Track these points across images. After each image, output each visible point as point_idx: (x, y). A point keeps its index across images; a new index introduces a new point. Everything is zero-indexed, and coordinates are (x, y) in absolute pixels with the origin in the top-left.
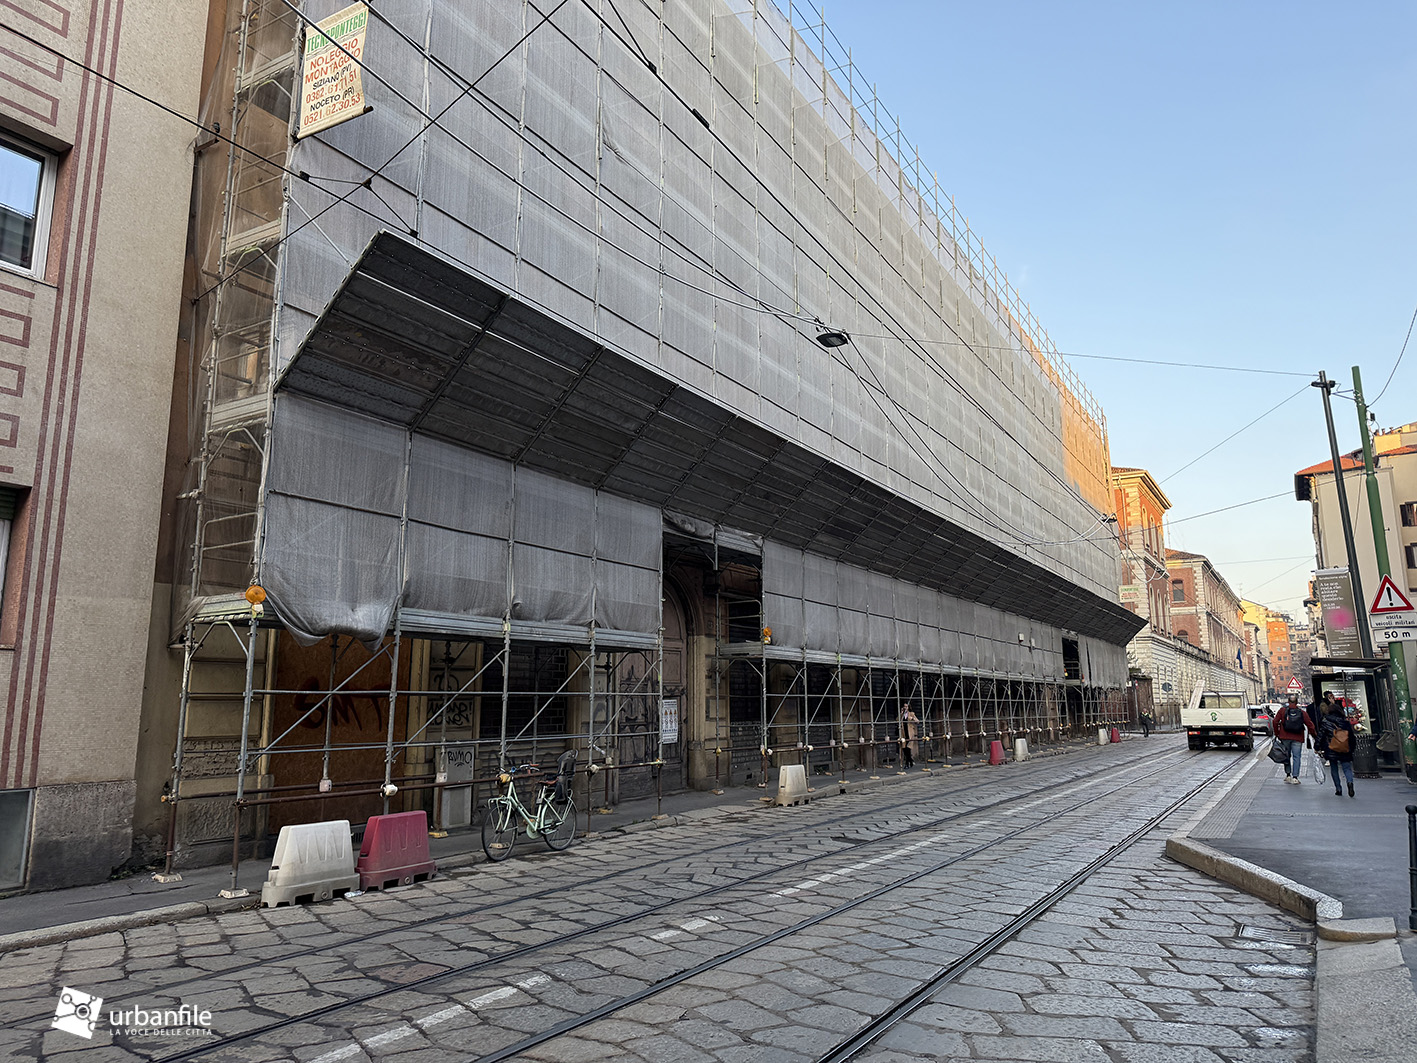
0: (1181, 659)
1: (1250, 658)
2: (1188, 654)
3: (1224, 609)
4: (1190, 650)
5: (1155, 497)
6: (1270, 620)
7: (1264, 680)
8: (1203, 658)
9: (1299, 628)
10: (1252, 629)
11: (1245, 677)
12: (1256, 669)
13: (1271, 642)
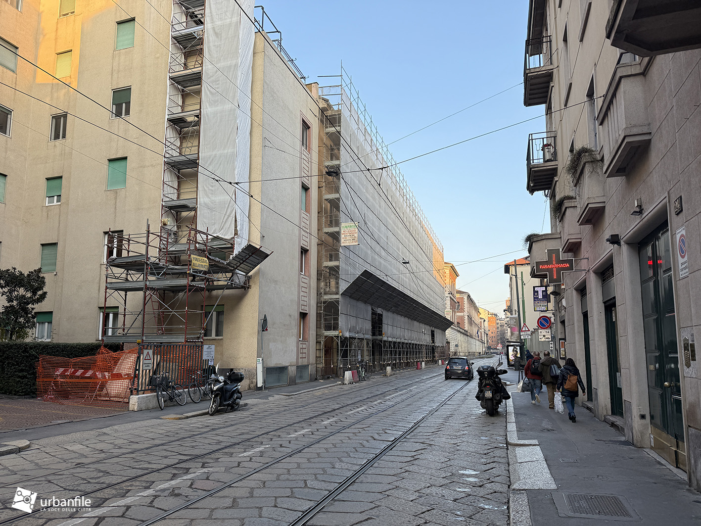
0: (459, 334)
1: (481, 333)
2: (461, 332)
3: (474, 314)
4: (461, 330)
5: (454, 273)
6: (489, 316)
7: (486, 342)
8: (465, 333)
9: (500, 320)
10: (483, 321)
11: (479, 341)
12: (483, 337)
13: (489, 325)
